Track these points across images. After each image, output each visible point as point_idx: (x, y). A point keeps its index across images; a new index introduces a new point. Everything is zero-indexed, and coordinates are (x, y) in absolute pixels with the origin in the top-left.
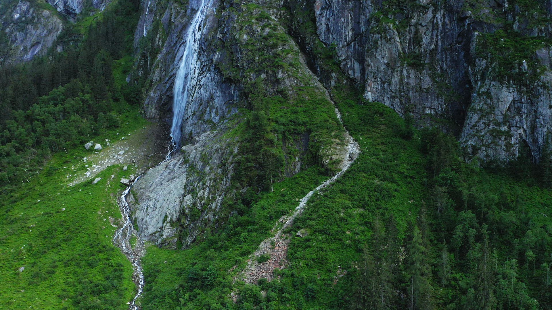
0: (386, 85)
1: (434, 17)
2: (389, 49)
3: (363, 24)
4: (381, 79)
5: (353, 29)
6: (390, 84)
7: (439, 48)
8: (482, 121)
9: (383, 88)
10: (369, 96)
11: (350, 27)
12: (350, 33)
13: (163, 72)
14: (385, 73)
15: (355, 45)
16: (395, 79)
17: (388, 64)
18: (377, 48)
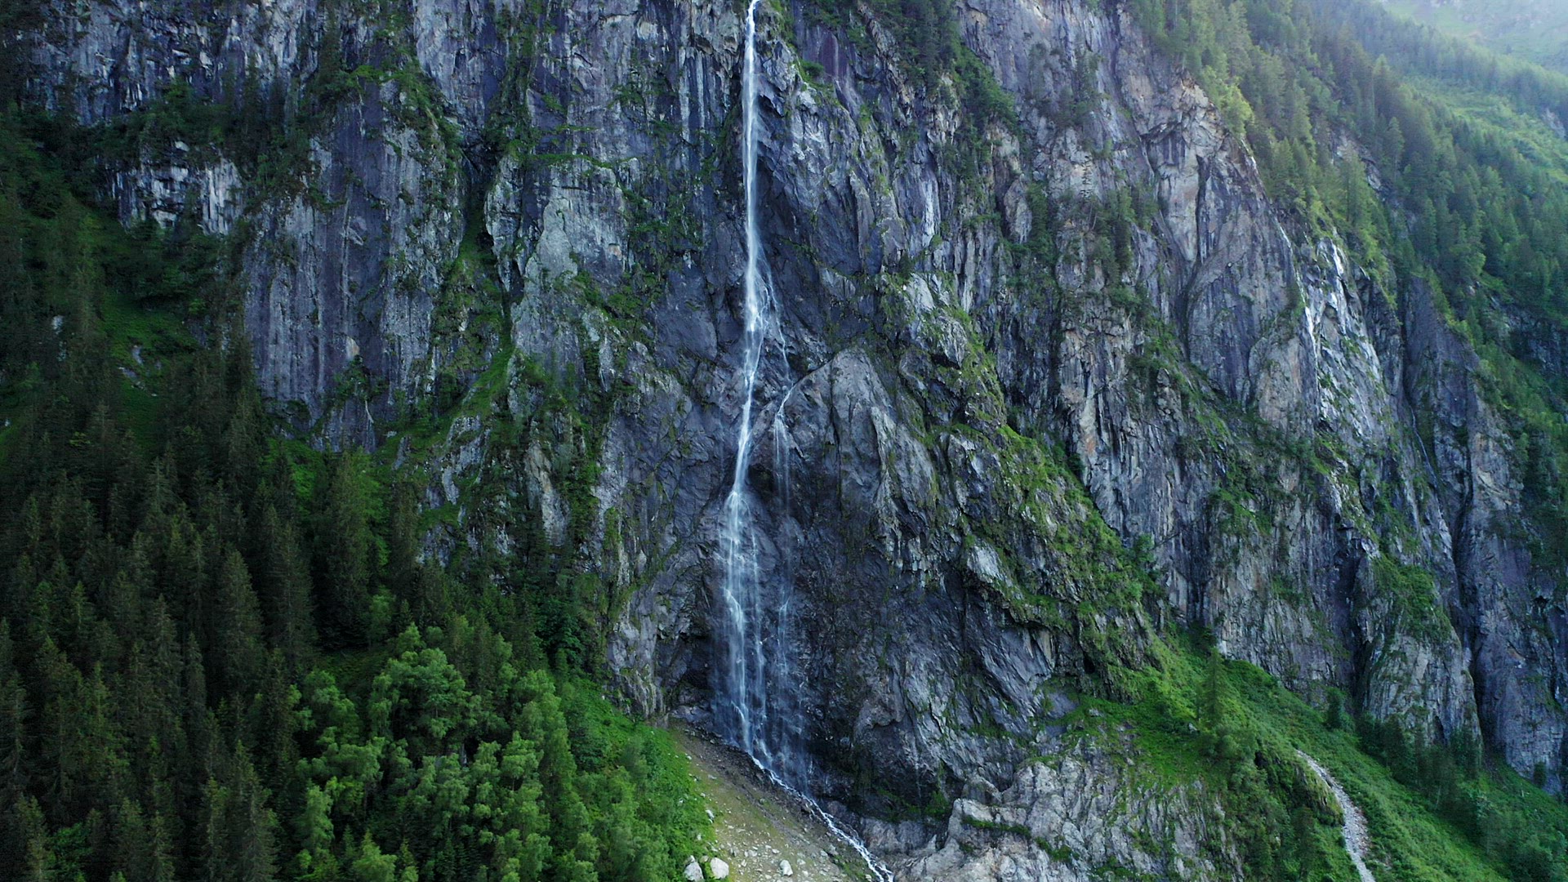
0: (1253, 631)
1: (1303, 517)
2: (1256, 566)
3: (1192, 506)
4: (1244, 619)
5: (1175, 513)
6: (1262, 629)
7: (1311, 570)
8: (1402, 695)
9: (1248, 635)
10: (1223, 647)
11: (1170, 509)
12: (1171, 520)
13: (638, 553)
14: (1252, 608)
15: (1177, 543)
16: (1269, 622)
17: (1254, 592)
18: (1237, 563)
